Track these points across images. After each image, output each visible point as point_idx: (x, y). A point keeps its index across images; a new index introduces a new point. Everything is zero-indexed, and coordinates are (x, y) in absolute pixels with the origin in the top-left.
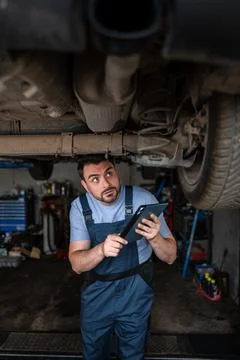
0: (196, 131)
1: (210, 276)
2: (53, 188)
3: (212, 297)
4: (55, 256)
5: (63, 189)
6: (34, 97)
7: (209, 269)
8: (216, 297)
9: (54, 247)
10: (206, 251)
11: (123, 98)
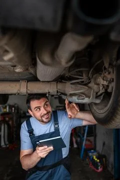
0: (105, 83)
1: (96, 158)
2: (8, 108)
3: (98, 169)
4: (8, 148)
5: (13, 109)
6: (10, 60)
7: (95, 153)
8: (100, 169)
9: (7, 143)
10: (93, 143)
11: (67, 63)
